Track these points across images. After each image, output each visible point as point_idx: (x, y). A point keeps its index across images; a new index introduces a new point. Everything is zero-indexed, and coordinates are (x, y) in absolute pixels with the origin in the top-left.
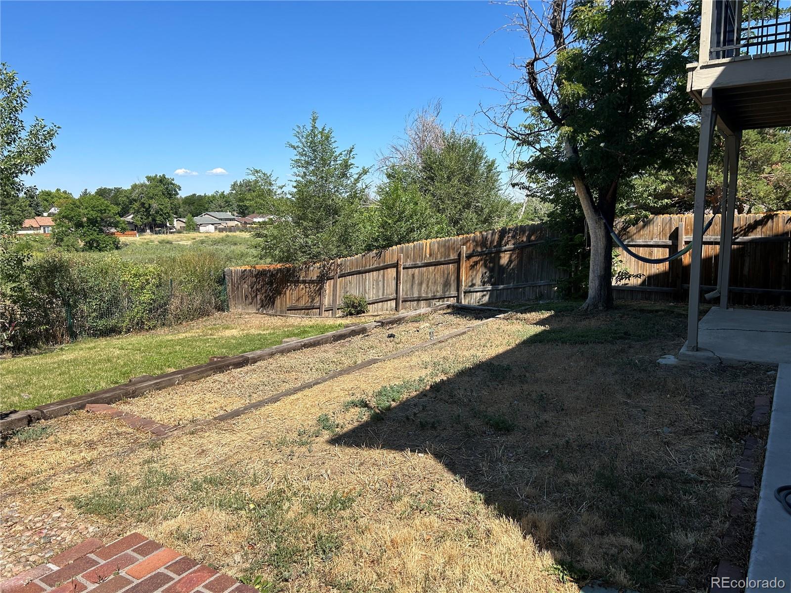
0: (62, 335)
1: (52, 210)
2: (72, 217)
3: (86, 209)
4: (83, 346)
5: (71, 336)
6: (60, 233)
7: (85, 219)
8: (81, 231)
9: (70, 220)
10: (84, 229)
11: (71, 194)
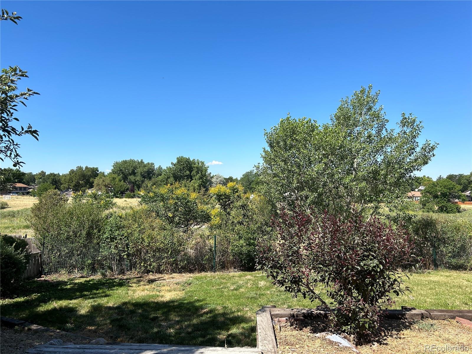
0: (430, 264)
1: (420, 188)
2: (432, 192)
3: (441, 187)
4: (442, 273)
5: (434, 265)
6: (424, 201)
7: (439, 193)
8: (437, 200)
9: (431, 194)
10: (439, 199)
11: (431, 178)
